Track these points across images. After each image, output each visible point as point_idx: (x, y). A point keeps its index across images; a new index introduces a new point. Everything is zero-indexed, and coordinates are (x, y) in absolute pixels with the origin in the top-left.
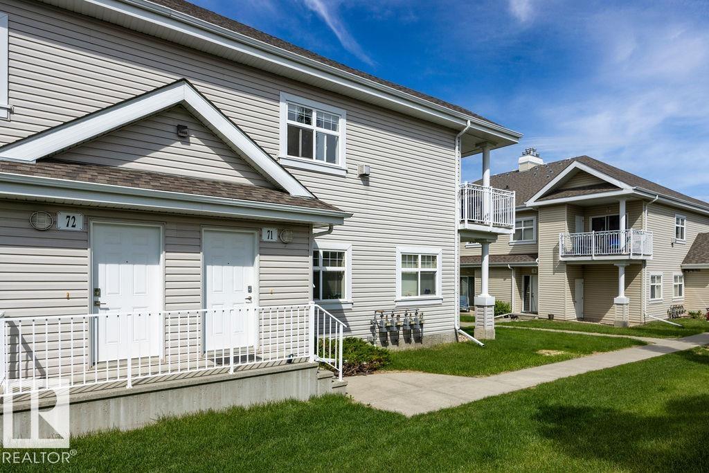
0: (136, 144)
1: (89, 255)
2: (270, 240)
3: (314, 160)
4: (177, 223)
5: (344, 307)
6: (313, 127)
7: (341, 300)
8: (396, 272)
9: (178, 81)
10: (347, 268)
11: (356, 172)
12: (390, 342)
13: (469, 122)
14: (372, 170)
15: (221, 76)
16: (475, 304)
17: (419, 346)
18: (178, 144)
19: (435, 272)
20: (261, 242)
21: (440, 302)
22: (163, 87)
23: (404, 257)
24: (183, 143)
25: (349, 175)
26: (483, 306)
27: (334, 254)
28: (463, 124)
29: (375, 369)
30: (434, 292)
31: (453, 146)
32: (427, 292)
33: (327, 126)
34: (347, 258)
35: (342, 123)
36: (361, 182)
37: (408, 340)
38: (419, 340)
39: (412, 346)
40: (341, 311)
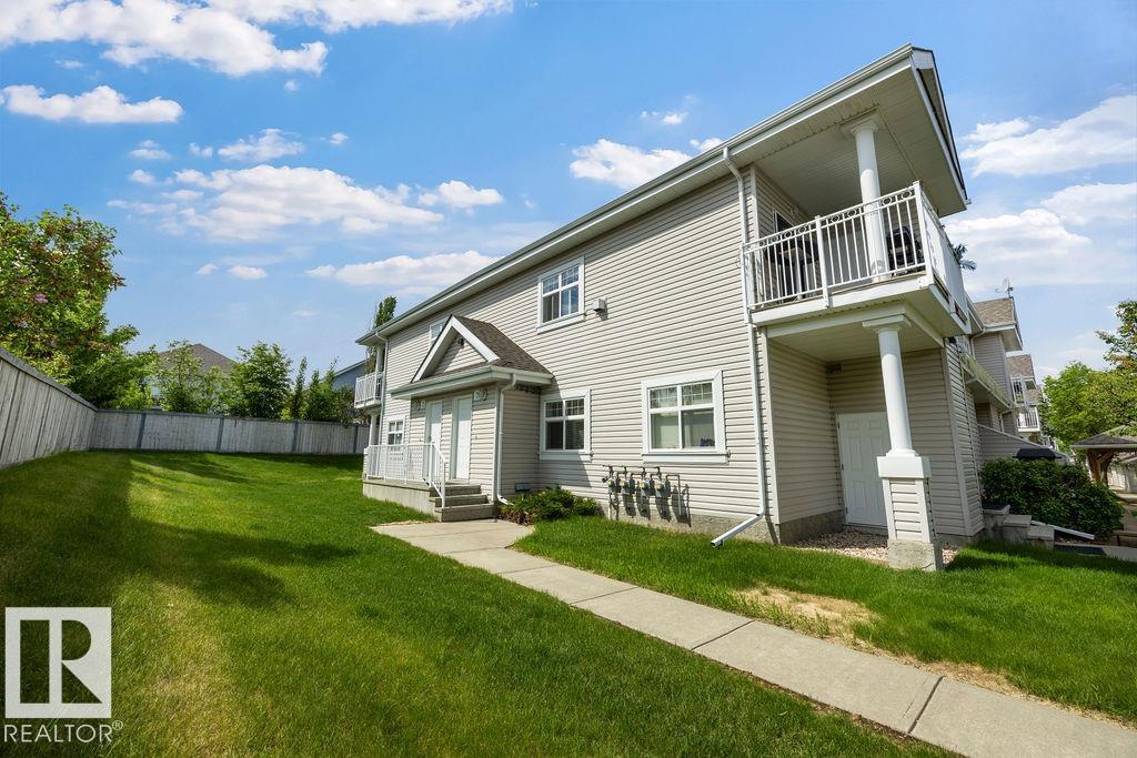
1: (425, 420)
3: (560, 318)
4: (446, 398)
5: (583, 458)
6: (560, 289)
7: (580, 451)
8: (642, 415)
10: (586, 416)
11: (593, 311)
12: (637, 510)
13: (726, 152)
17: (684, 528)
18: (461, 350)
19: (712, 409)
20: (473, 401)
21: (724, 459)
23: (655, 394)
25: (587, 318)
27: (575, 403)
33: (570, 280)
34: (586, 405)
35: (581, 270)
36: (599, 319)
37: (665, 515)
38: (684, 518)
39: (672, 526)
40: (581, 463)
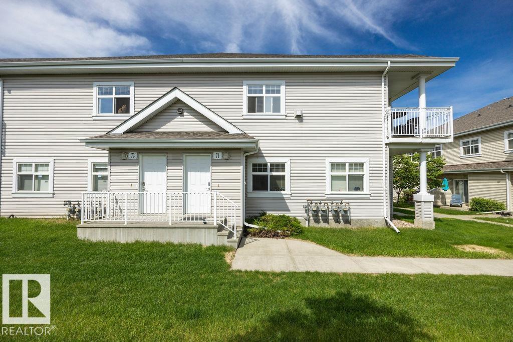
0: (162, 120)
1: (139, 169)
2: (218, 158)
3: (264, 113)
4: (172, 153)
5: (284, 196)
6: (264, 95)
7: (282, 192)
8: (326, 175)
9: (172, 90)
10: (287, 173)
11: (293, 115)
12: (321, 221)
13: (389, 63)
14: (303, 112)
15: (212, 82)
16: (414, 200)
17: (348, 226)
18: (179, 117)
19: (363, 175)
20: (212, 159)
21: (368, 196)
22: (166, 94)
23: (333, 165)
24: (181, 116)
25: (287, 118)
26: (420, 202)
27: (278, 165)
28: (385, 65)
29: (286, 236)
30: (363, 189)
31: (380, 83)
32: (357, 189)
33: (273, 92)
34: (287, 167)
35: (283, 88)
36: (297, 121)
37: (337, 221)
38: (347, 221)
39: (342, 225)
40: (283, 198)
